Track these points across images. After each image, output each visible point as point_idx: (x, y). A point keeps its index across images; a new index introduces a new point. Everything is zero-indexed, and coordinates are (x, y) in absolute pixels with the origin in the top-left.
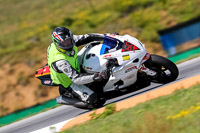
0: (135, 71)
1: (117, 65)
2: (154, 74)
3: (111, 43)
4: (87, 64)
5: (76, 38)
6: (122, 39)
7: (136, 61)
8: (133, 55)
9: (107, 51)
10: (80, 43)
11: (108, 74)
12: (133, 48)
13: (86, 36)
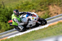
1: (30, 20)
2: (40, 23)
3: (29, 14)
4: (22, 20)
5: (20, 13)
6: (32, 13)
9: (28, 16)
10: (21, 14)
11: (28, 23)
13: (22, 12)
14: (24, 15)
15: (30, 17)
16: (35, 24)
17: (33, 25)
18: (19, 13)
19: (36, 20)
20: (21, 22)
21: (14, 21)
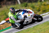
14: (20, 12)
15: (26, 14)
16: (31, 21)
17: (29, 22)
19: (32, 17)
20: (18, 19)
21: (11, 19)
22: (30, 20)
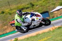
0: (39, 22)
2: (44, 23)
6: (36, 13)
7: (40, 19)
8: (39, 18)
10: (24, 14)
12: (39, 16)
13: (25, 12)
18: (22, 13)
22: (38, 24)
